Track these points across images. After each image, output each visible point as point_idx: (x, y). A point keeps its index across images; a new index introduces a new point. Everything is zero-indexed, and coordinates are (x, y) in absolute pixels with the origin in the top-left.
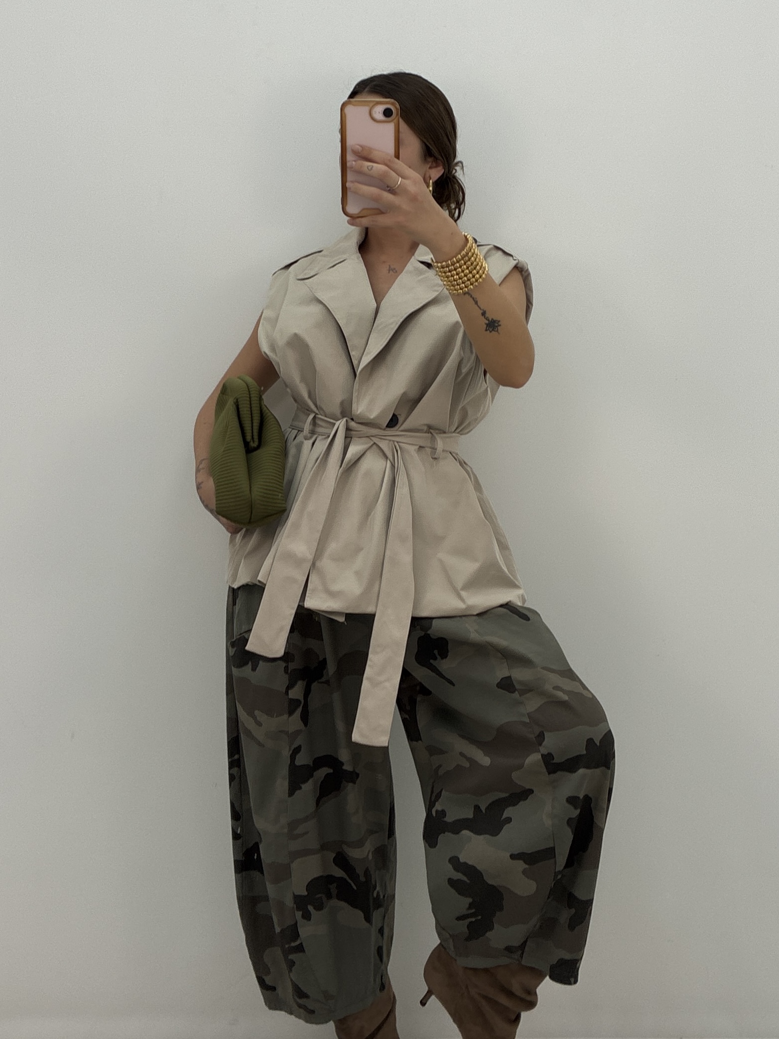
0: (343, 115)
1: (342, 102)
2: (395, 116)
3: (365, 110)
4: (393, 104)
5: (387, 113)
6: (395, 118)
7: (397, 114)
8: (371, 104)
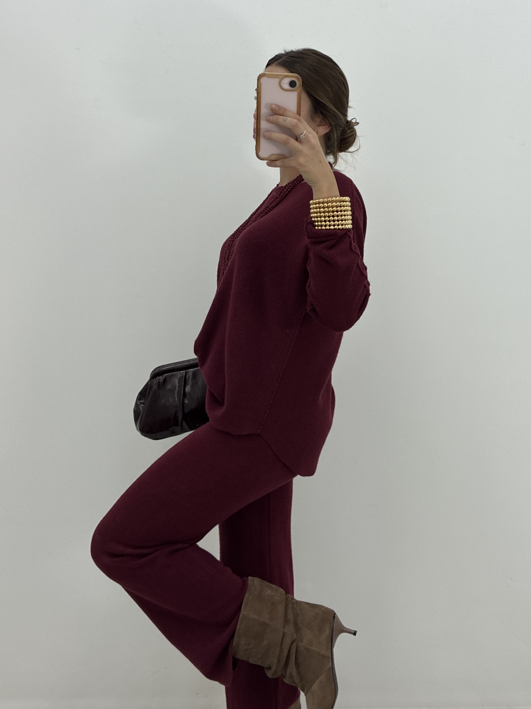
0: (259, 85)
1: (258, 75)
2: (299, 86)
3: (277, 81)
4: (296, 77)
5: (292, 84)
6: (299, 88)
7: (300, 86)
8: (281, 77)
